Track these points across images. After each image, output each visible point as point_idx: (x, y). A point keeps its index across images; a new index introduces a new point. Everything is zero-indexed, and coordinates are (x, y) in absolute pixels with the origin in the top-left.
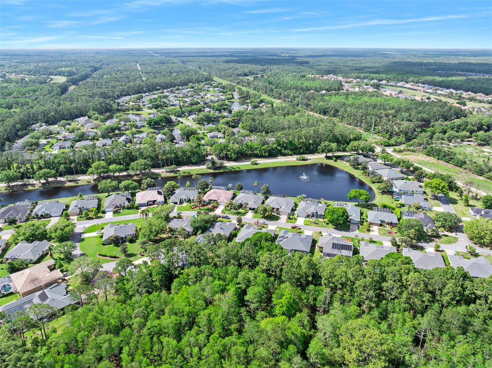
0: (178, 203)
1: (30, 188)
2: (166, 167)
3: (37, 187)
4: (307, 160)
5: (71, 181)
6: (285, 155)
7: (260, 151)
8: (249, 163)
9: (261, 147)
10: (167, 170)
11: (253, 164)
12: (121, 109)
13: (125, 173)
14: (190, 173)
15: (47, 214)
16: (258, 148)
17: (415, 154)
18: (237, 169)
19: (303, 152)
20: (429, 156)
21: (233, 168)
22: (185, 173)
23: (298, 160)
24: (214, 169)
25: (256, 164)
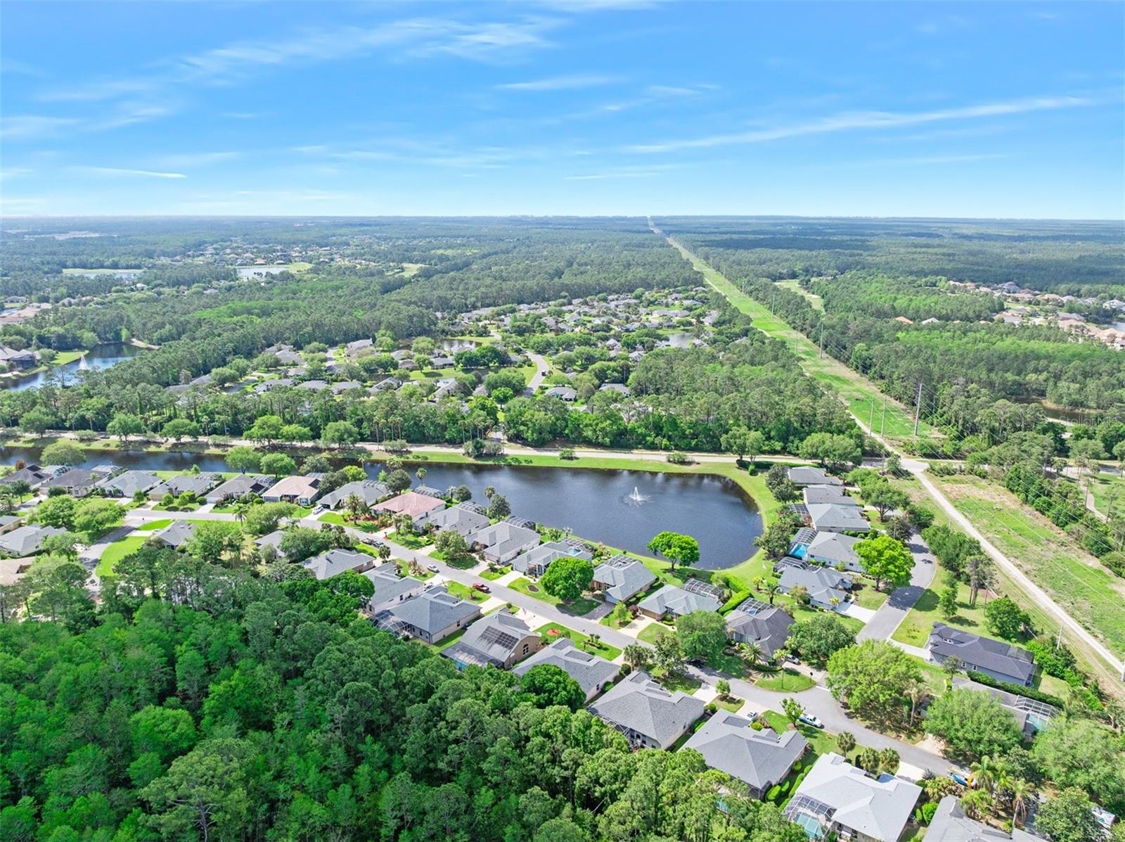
0: (332, 507)
1: (153, 448)
2: (387, 442)
3: (162, 449)
4: (690, 463)
5: (217, 446)
6: (653, 447)
7: (595, 431)
8: (557, 454)
9: (597, 424)
10: (389, 448)
11: (564, 458)
12: (449, 330)
13: (310, 444)
14: (427, 458)
15: (119, 491)
16: (591, 425)
17: (984, 482)
18: (524, 464)
19: (697, 445)
20: (1012, 491)
21: (517, 460)
22: (418, 457)
23: (669, 461)
24: (477, 457)
25: (571, 458)
